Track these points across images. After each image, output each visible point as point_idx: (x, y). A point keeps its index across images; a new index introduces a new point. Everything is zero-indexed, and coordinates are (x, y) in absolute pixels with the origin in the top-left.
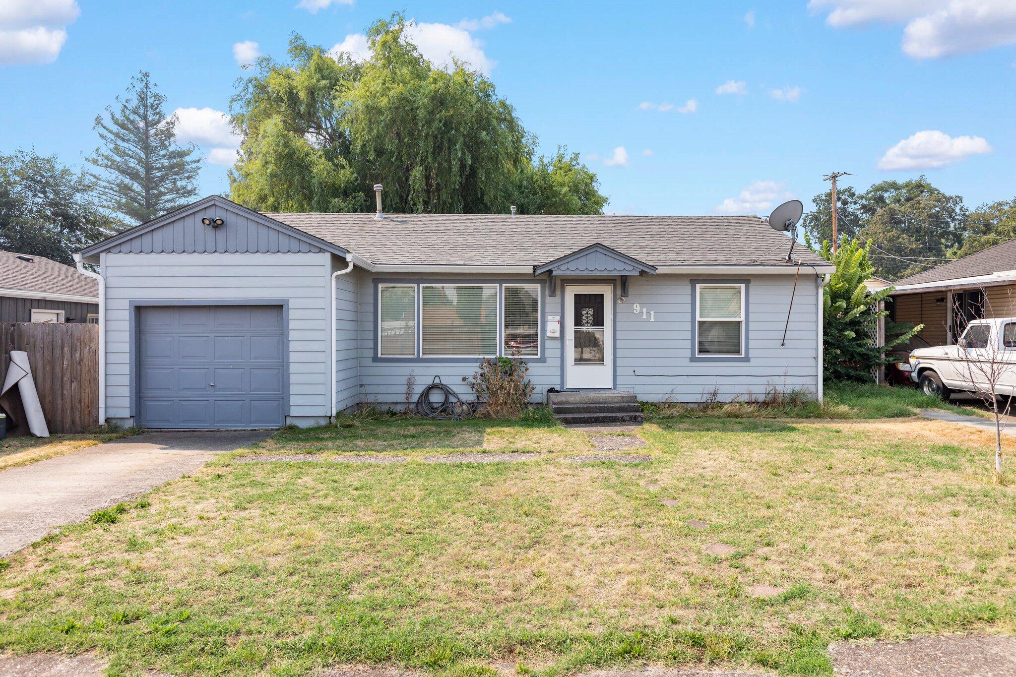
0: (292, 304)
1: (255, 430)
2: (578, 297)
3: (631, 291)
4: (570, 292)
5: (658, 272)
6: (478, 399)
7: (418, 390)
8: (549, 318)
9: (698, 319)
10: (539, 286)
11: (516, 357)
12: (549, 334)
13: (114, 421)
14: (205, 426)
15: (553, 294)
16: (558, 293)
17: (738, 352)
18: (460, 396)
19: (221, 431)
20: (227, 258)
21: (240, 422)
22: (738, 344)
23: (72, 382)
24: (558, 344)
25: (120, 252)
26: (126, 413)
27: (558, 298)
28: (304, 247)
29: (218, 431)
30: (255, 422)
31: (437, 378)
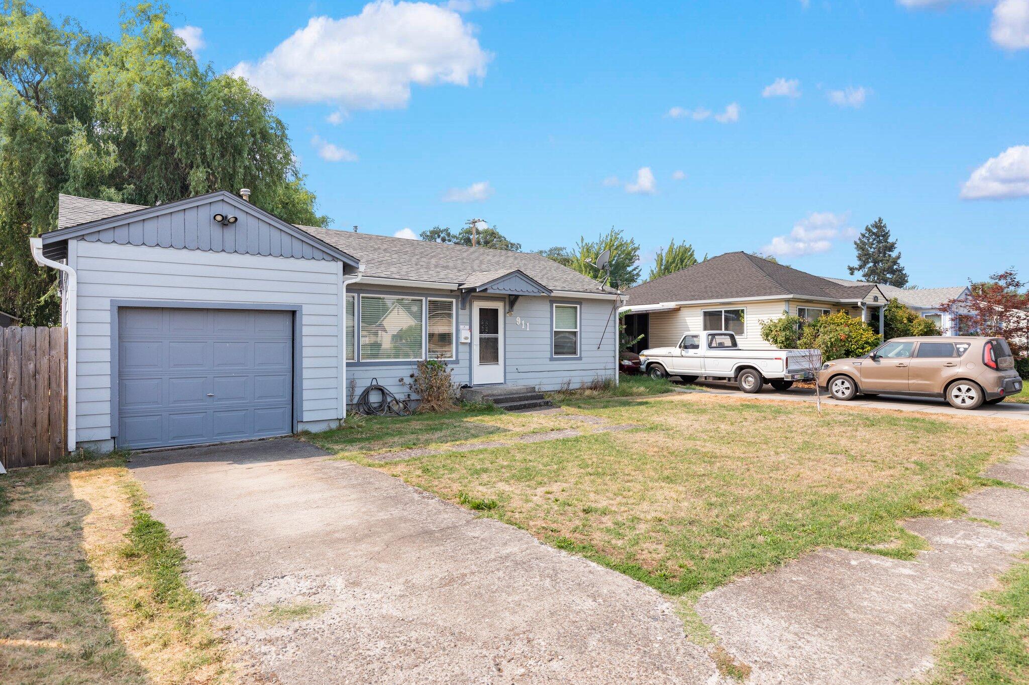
0: (306, 310)
1: (263, 439)
2: (482, 311)
3: (516, 307)
4: (477, 306)
5: (552, 294)
6: (409, 397)
7: (359, 392)
8: (461, 327)
9: (555, 329)
10: (454, 301)
11: (439, 359)
12: (463, 341)
13: (86, 446)
14: (204, 441)
15: (463, 308)
16: (468, 307)
17: (575, 353)
18: (395, 395)
19: (225, 444)
20: (236, 259)
21: (243, 432)
22: (575, 348)
23: (21, 401)
24: (467, 348)
25: (99, 240)
26: (106, 434)
27: (467, 311)
28: (317, 254)
29: (222, 444)
30: (259, 431)
31: (374, 380)
